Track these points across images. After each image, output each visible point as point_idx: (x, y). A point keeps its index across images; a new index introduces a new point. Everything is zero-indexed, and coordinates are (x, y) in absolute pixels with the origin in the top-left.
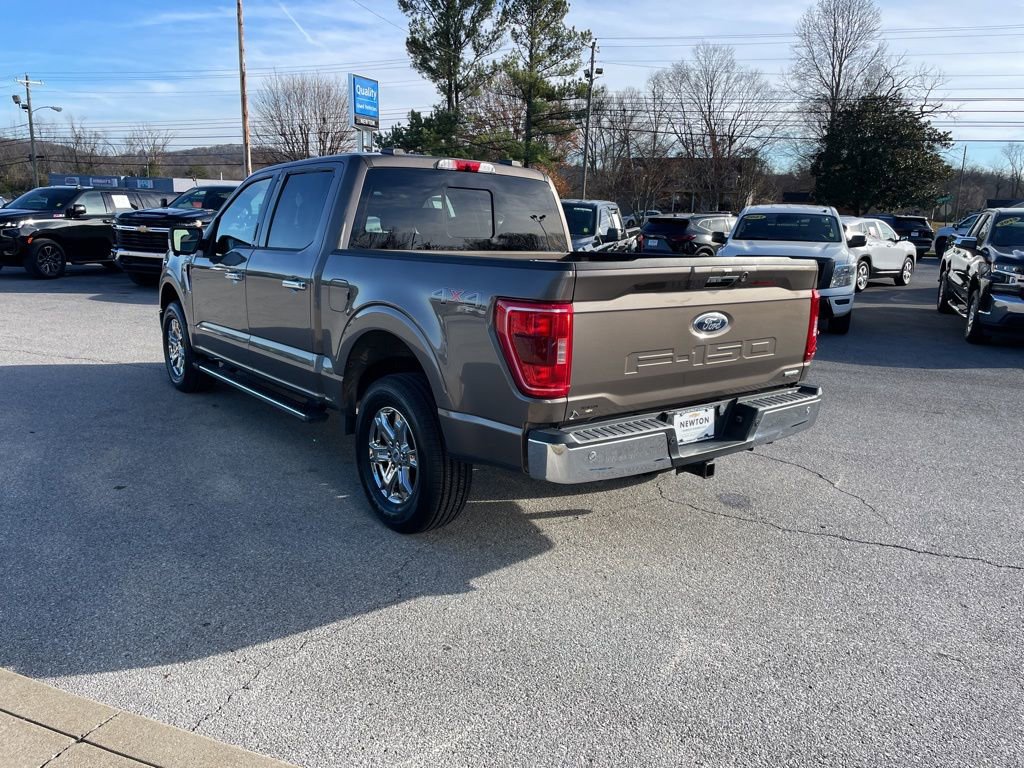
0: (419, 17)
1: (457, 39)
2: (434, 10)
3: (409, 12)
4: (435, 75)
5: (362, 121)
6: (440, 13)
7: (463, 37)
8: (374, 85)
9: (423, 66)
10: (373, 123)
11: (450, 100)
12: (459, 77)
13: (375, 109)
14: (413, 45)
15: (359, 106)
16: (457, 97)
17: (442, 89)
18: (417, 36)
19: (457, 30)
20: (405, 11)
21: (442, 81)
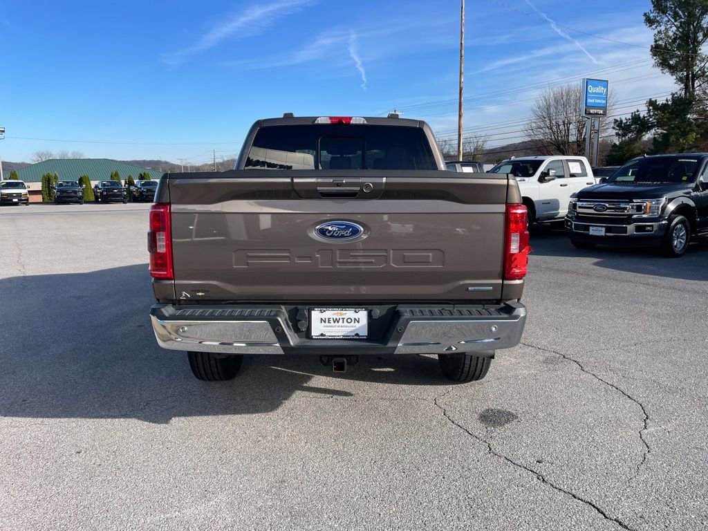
0: (663, 28)
1: (695, 38)
2: (676, 21)
3: (653, 27)
4: (673, 69)
5: (592, 111)
6: (681, 22)
7: (700, 38)
8: (605, 83)
9: (664, 64)
10: (602, 112)
11: (687, 88)
12: (696, 69)
13: (604, 102)
14: (656, 50)
15: (589, 100)
16: (693, 84)
17: (680, 80)
18: (660, 42)
19: (695, 33)
20: (650, 26)
21: (680, 74)
